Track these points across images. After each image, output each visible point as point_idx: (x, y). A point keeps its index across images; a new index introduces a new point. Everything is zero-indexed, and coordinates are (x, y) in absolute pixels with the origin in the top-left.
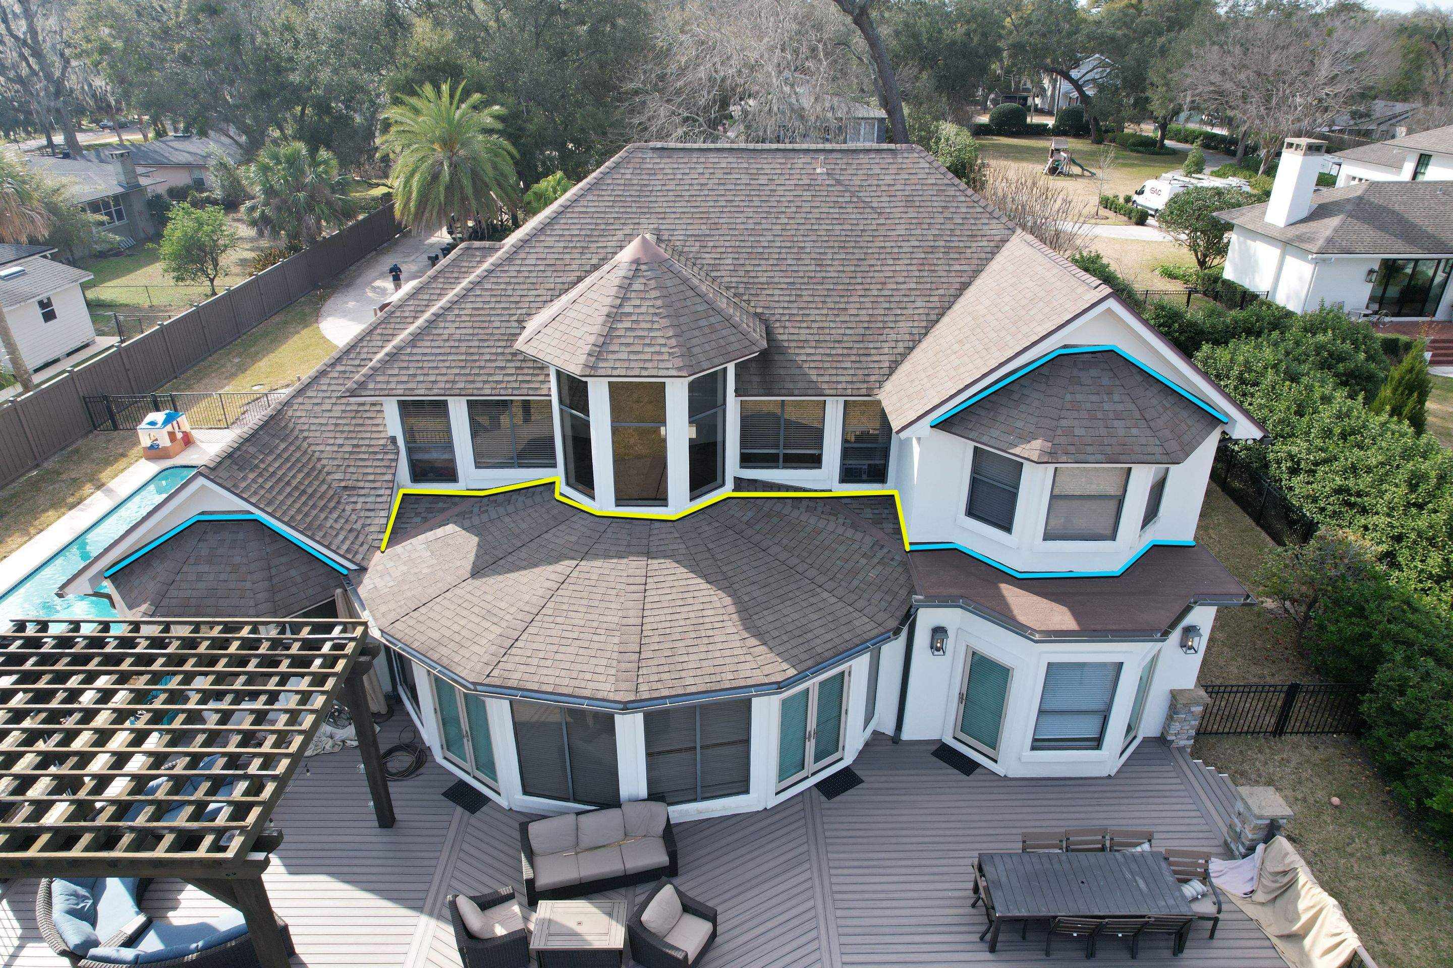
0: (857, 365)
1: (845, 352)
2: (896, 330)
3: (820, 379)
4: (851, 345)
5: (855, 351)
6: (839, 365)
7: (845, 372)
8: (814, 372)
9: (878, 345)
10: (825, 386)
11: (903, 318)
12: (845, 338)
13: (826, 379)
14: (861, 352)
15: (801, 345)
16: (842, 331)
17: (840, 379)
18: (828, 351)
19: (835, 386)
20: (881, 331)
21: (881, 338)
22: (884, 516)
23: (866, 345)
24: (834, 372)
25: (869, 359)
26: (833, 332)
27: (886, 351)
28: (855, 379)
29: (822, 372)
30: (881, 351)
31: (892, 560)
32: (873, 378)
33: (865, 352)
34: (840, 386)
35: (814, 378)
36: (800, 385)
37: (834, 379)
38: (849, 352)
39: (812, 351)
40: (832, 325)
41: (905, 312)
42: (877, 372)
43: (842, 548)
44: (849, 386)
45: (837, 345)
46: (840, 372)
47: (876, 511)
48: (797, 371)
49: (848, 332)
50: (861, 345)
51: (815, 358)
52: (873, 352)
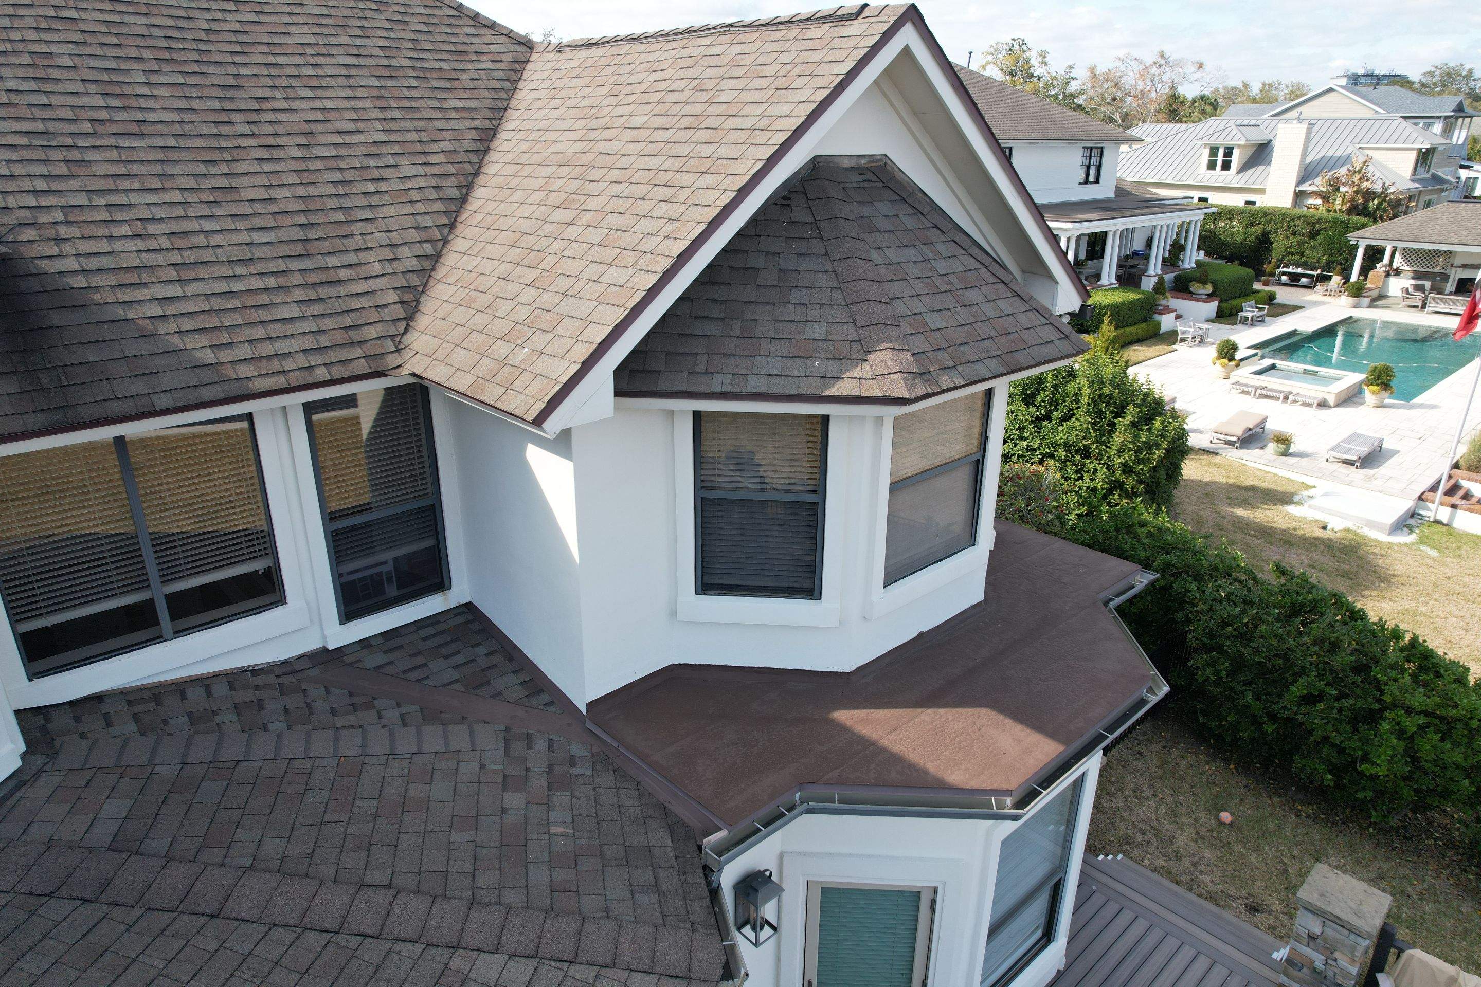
0: (317, 309)
1: (272, 282)
2: (381, 225)
3: (225, 356)
4: (281, 265)
5: (298, 279)
6: (264, 315)
7: (290, 329)
8: (203, 340)
9: (352, 258)
10: (245, 371)
11: (386, 199)
12: (258, 253)
13: (245, 352)
14: (315, 278)
15: (132, 278)
16: (244, 237)
17: (282, 346)
18: (223, 286)
19: (276, 365)
20: (345, 230)
21: (351, 244)
22: (483, 662)
23: (320, 262)
24: (260, 332)
25: (342, 291)
26: (216, 240)
27: (377, 268)
28: (324, 341)
29: (225, 337)
30: (364, 271)
31: (572, 761)
32: (372, 332)
33: (325, 277)
34: (289, 365)
35: (208, 357)
36: (167, 381)
37: (267, 349)
38: (282, 281)
39: (175, 290)
40: (208, 225)
41: (383, 186)
42: (374, 316)
43: (440, 790)
44: (316, 360)
45: (240, 270)
46: (275, 330)
47: (460, 659)
48: (147, 347)
49: (258, 237)
50: (307, 264)
51: (190, 307)
52: (343, 274)
